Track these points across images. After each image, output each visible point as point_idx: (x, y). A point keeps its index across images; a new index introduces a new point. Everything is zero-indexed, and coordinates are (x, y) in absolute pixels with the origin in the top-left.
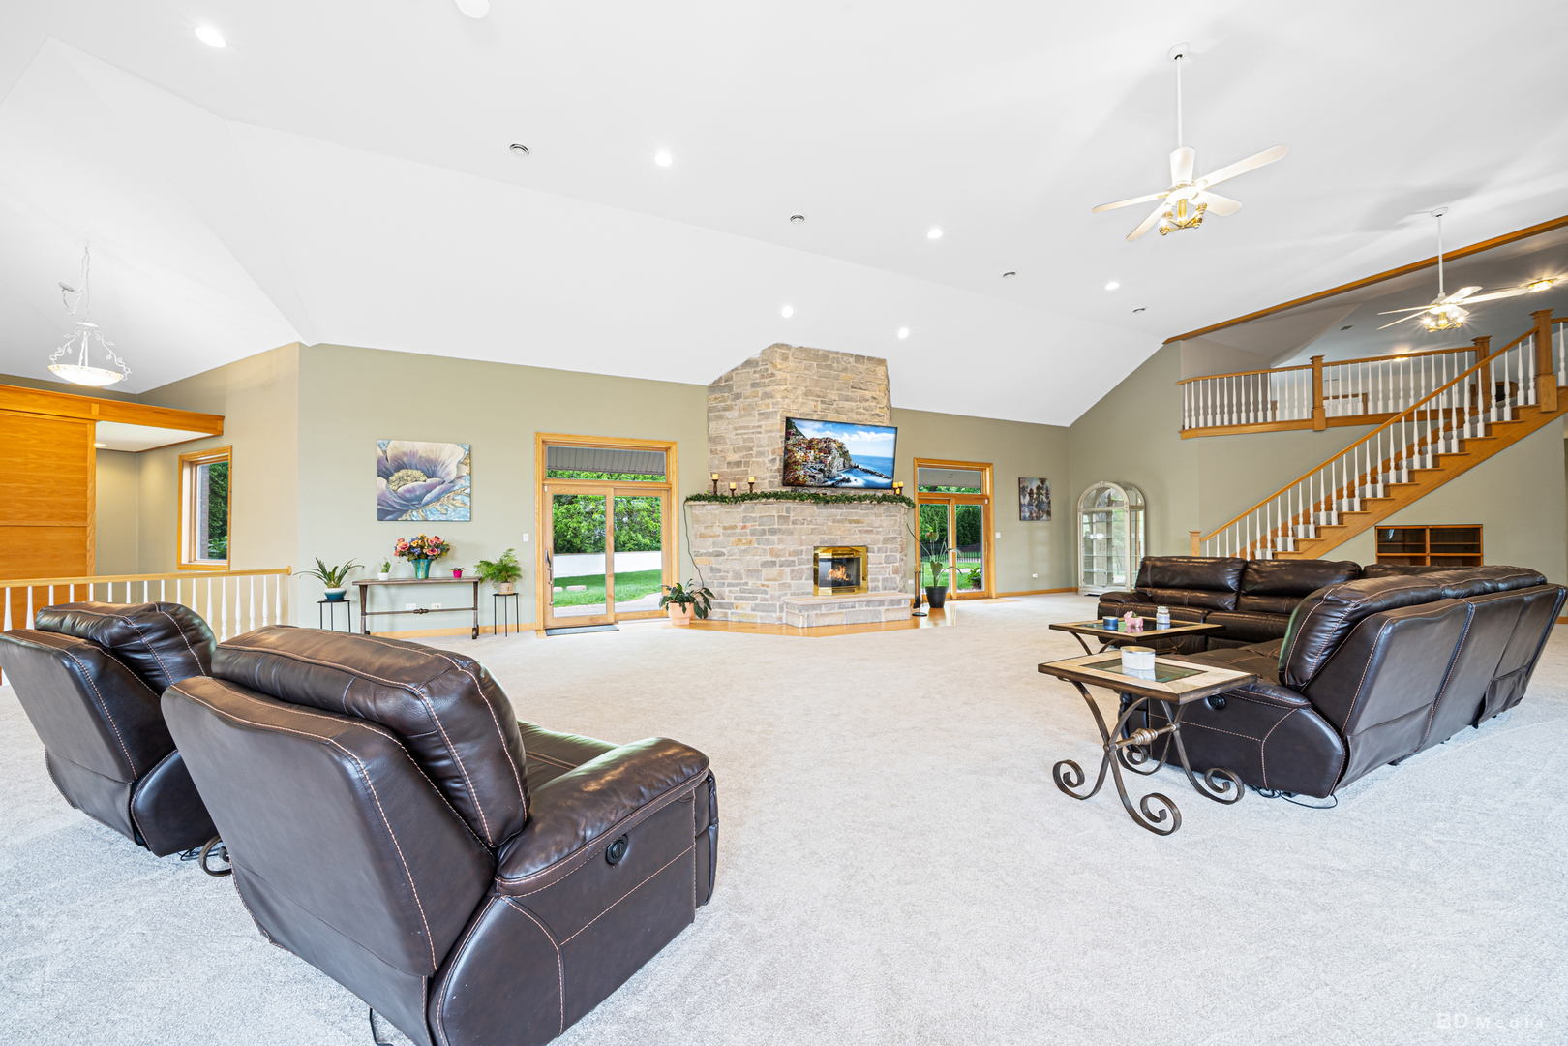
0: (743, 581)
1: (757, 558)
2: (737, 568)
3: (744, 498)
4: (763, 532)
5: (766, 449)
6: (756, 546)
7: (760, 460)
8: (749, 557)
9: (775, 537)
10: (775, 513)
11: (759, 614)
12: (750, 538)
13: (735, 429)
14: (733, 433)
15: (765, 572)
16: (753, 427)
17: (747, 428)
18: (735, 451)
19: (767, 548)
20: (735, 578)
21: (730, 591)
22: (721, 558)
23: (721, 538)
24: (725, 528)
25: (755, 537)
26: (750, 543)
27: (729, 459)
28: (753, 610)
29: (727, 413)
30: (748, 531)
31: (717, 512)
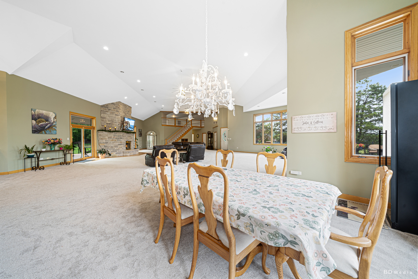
0: (114, 148)
1: (117, 143)
2: (112, 146)
3: (113, 131)
4: (119, 138)
5: (117, 122)
6: (117, 141)
7: (116, 124)
8: (115, 143)
9: (122, 139)
10: (122, 135)
11: (117, 154)
12: (115, 139)
13: (109, 116)
14: (109, 117)
15: (119, 146)
16: (114, 117)
17: (112, 117)
18: (109, 121)
19: (119, 141)
20: (111, 148)
21: (110, 151)
22: (107, 144)
23: (107, 139)
24: (109, 137)
25: (117, 139)
26: (116, 140)
27: (107, 123)
28: (116, 154)
29: (107, 113)
30: (115, 138)
31: (106, 134)
